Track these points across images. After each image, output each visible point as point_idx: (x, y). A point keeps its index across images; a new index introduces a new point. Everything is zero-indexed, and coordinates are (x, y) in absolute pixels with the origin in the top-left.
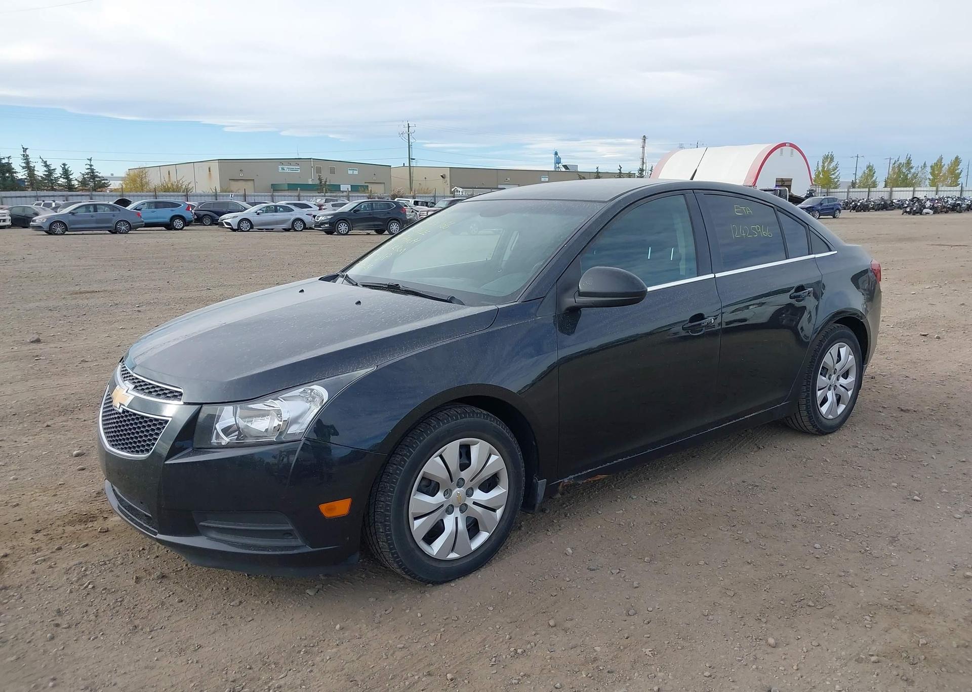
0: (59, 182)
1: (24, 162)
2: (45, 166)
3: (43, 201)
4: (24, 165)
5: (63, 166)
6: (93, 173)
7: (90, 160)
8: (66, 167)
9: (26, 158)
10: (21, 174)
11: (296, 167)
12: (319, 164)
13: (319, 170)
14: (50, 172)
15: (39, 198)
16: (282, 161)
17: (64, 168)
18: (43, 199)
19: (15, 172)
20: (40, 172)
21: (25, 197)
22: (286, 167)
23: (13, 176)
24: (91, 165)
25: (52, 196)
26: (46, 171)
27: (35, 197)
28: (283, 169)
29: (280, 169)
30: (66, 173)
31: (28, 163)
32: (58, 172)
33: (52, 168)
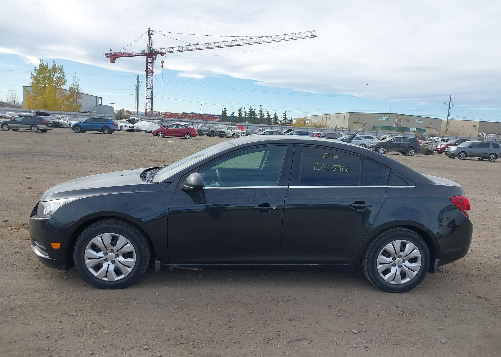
0: (272, 121)
1: (260, 112)
2: (268, 114)
3: (262, 128)
4: (259, 113)
5: (275, 114)
6: (286, 117)
7: (286, 111)
8: (276, 114)
9: (261, 109)
10: (258, 116)
11: (388, 118)
12: (400, 117)
13: (400, 120)
14: (269, 116)
15: (261, 127)
16: (381, 115)
17: (275, 115)
18: (263, 127)
19: (256, 116)
20: (265, 116)
21: (256, 126)
22: (382, 118)
23: (255, 117)
24: (285, 114)
25: (266, 126)
26: (267, 116)
27: (260, 126)
28: (381, 118)
29: (380, 118)
30: (276, 117)
31: (261, 112)
32: (272, 116)
33: (270, 115)
